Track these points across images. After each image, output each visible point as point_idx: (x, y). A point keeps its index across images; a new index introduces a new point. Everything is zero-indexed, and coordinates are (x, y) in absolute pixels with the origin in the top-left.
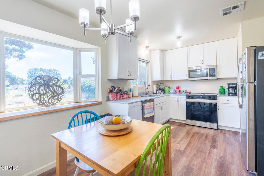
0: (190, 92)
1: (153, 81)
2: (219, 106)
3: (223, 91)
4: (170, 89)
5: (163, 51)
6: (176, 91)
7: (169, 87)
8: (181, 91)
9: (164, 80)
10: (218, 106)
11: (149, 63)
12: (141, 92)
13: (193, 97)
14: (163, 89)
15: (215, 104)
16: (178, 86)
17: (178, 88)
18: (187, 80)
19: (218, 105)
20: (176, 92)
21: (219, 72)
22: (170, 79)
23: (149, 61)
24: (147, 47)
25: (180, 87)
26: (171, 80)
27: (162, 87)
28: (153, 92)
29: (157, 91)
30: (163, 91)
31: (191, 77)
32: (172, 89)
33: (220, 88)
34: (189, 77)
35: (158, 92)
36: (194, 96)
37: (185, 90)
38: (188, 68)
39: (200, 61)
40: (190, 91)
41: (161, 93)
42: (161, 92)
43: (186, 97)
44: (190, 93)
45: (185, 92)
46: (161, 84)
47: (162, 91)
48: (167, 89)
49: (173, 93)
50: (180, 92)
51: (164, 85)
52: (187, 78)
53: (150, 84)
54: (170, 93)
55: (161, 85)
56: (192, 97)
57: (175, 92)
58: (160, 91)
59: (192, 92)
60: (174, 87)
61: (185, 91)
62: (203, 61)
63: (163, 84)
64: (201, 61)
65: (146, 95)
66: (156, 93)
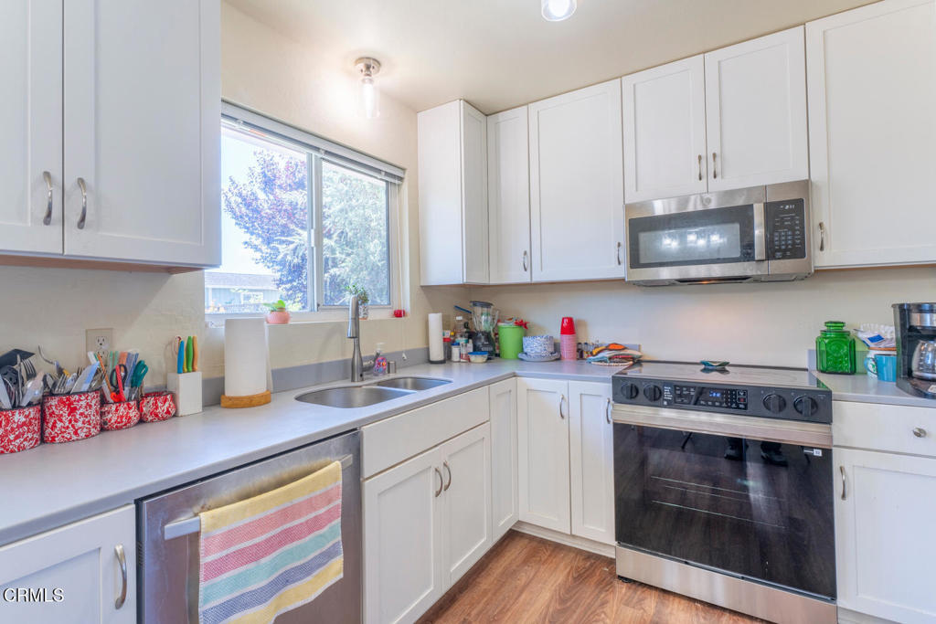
0: (636, 353)
1: (423, 287)
2: (847, 469)
3: (845, 349)
4: (525, 335)
5: (484, 112)
6: (557, 348)
7: (522, 324)
8: (583, 347)
9: (493, 282)
10: (842, 469)
11: (401, 179)
12: (326, 360)
13: (661, 393)
14: (487, 335)
15: (818, 453)
16: (570, 320)
17: (569, 327)
18: (619, 283)
19: (838, 459)
20: (556, 355)
21: (826, 225)
22: (524, 278)
23: (403, 170)
24: (370, 65)
25: (583, 323)
26: (528, 281)
27: (482, 322)
28: (428, 349)
29: (449, 343)
30: (488, 346)
31: (642, 261)
32: (534, 337)
33: (824, 332)
34: (635, 262)
35: (455, 351)
36: (667, 390)
37: (608, 342)
38: (628, 208)
39: (700, 157)
40: (638, 348)
41: (473, 358)
42: (476, 350)
43: (615, 394)
44: (638, 362)
45: (606, 354)
46: (475, 304)
47: (479, 344)
48: (509, 334)
49: (541, 360)
50: (580, 354)
51: (491, 310)
52: (621, 271)
53: (406, 305)
54: (524, 356)
55: (478, 310)
56: (654, 394)
57: (551, 350)
58: (470, 345)
59: (648, 351)
60: (548, 320)
61: (608, 348)
62: (718, 159)
63: (488, 305)
64: (704, 161)
65: (357, 376)
66: (441, 357)
